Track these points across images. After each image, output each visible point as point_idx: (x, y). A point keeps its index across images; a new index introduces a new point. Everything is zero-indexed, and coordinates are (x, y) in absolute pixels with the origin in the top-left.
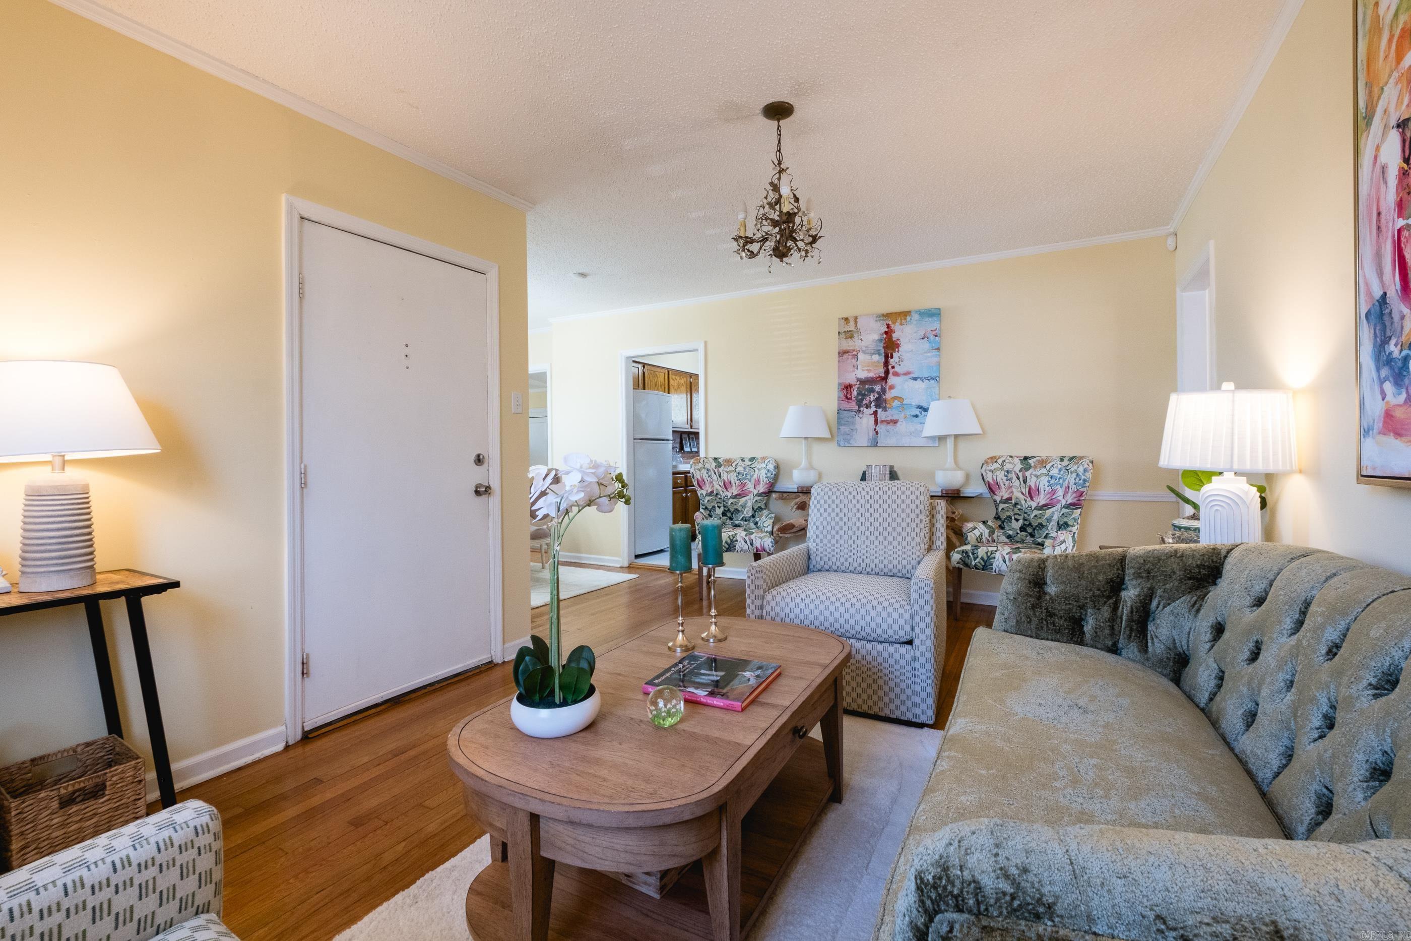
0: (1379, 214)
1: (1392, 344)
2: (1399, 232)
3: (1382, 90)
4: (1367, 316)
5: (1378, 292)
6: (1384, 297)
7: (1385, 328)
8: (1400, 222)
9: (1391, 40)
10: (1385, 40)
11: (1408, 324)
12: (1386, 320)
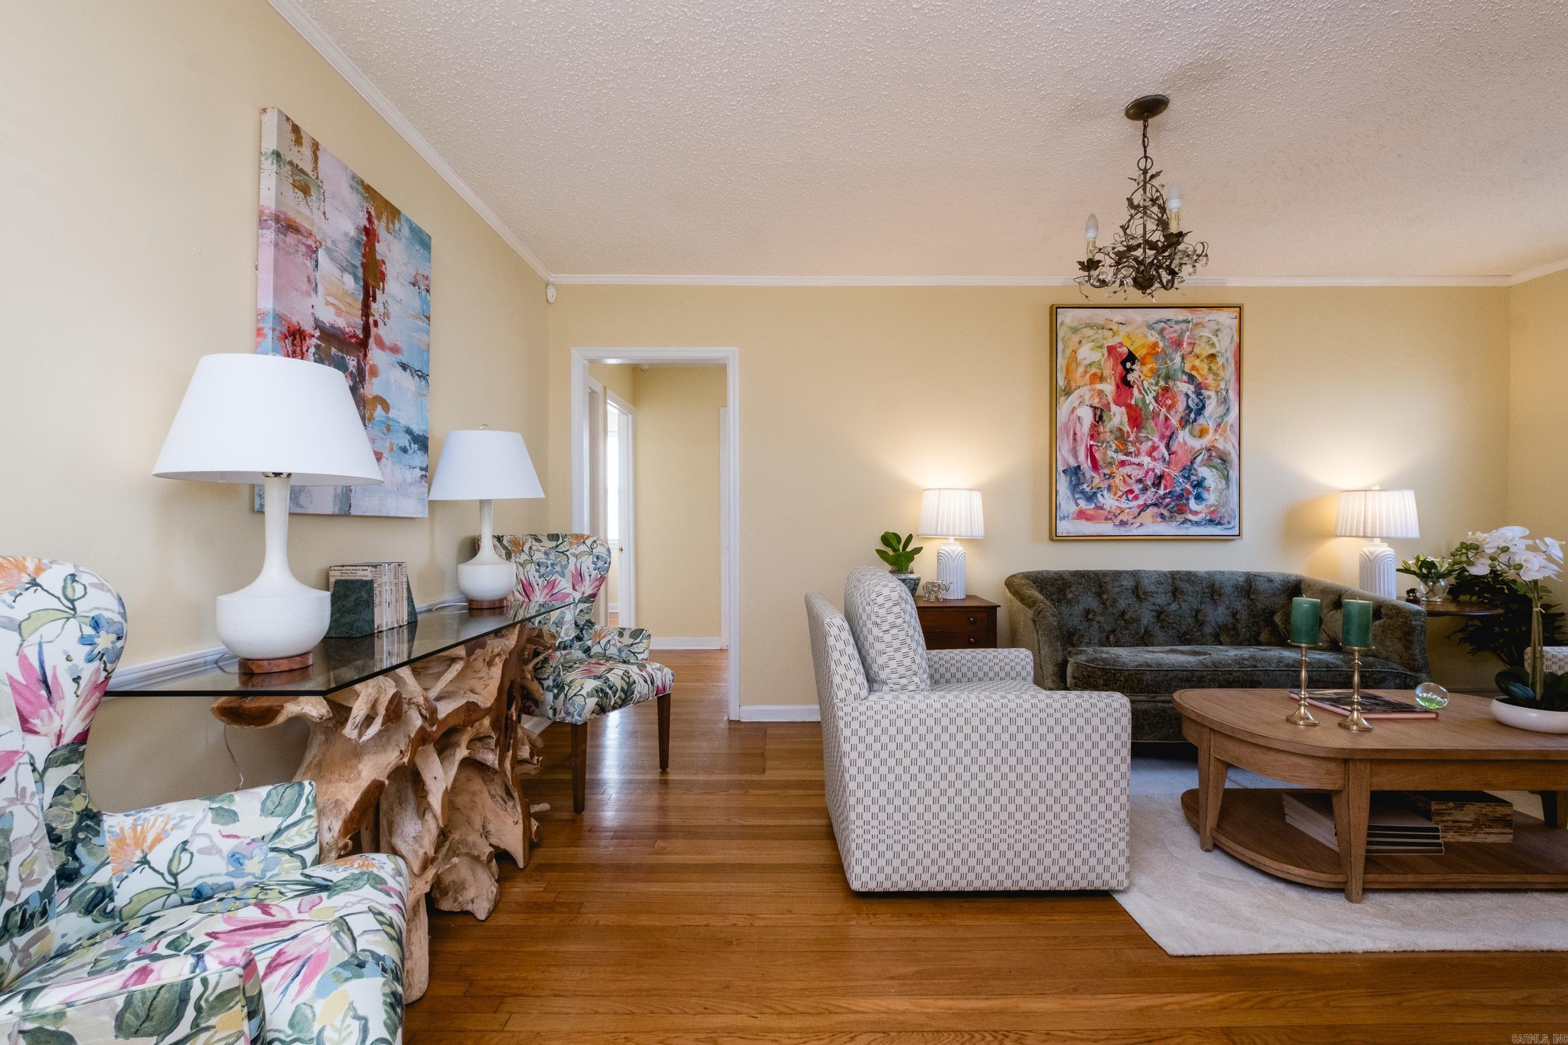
0: (1075, 434)
1: (1085, 486)
2: (1091, 446)
3: (1079, 387)
4: (1064, 471)
5: (1073, 463)
6: (1079, 467)
7: (1079, 479)
8: (1092, 443)
9: (1086, 372)
10: (1081, 369)
11: (1097, 480)
12: (1080, 476)
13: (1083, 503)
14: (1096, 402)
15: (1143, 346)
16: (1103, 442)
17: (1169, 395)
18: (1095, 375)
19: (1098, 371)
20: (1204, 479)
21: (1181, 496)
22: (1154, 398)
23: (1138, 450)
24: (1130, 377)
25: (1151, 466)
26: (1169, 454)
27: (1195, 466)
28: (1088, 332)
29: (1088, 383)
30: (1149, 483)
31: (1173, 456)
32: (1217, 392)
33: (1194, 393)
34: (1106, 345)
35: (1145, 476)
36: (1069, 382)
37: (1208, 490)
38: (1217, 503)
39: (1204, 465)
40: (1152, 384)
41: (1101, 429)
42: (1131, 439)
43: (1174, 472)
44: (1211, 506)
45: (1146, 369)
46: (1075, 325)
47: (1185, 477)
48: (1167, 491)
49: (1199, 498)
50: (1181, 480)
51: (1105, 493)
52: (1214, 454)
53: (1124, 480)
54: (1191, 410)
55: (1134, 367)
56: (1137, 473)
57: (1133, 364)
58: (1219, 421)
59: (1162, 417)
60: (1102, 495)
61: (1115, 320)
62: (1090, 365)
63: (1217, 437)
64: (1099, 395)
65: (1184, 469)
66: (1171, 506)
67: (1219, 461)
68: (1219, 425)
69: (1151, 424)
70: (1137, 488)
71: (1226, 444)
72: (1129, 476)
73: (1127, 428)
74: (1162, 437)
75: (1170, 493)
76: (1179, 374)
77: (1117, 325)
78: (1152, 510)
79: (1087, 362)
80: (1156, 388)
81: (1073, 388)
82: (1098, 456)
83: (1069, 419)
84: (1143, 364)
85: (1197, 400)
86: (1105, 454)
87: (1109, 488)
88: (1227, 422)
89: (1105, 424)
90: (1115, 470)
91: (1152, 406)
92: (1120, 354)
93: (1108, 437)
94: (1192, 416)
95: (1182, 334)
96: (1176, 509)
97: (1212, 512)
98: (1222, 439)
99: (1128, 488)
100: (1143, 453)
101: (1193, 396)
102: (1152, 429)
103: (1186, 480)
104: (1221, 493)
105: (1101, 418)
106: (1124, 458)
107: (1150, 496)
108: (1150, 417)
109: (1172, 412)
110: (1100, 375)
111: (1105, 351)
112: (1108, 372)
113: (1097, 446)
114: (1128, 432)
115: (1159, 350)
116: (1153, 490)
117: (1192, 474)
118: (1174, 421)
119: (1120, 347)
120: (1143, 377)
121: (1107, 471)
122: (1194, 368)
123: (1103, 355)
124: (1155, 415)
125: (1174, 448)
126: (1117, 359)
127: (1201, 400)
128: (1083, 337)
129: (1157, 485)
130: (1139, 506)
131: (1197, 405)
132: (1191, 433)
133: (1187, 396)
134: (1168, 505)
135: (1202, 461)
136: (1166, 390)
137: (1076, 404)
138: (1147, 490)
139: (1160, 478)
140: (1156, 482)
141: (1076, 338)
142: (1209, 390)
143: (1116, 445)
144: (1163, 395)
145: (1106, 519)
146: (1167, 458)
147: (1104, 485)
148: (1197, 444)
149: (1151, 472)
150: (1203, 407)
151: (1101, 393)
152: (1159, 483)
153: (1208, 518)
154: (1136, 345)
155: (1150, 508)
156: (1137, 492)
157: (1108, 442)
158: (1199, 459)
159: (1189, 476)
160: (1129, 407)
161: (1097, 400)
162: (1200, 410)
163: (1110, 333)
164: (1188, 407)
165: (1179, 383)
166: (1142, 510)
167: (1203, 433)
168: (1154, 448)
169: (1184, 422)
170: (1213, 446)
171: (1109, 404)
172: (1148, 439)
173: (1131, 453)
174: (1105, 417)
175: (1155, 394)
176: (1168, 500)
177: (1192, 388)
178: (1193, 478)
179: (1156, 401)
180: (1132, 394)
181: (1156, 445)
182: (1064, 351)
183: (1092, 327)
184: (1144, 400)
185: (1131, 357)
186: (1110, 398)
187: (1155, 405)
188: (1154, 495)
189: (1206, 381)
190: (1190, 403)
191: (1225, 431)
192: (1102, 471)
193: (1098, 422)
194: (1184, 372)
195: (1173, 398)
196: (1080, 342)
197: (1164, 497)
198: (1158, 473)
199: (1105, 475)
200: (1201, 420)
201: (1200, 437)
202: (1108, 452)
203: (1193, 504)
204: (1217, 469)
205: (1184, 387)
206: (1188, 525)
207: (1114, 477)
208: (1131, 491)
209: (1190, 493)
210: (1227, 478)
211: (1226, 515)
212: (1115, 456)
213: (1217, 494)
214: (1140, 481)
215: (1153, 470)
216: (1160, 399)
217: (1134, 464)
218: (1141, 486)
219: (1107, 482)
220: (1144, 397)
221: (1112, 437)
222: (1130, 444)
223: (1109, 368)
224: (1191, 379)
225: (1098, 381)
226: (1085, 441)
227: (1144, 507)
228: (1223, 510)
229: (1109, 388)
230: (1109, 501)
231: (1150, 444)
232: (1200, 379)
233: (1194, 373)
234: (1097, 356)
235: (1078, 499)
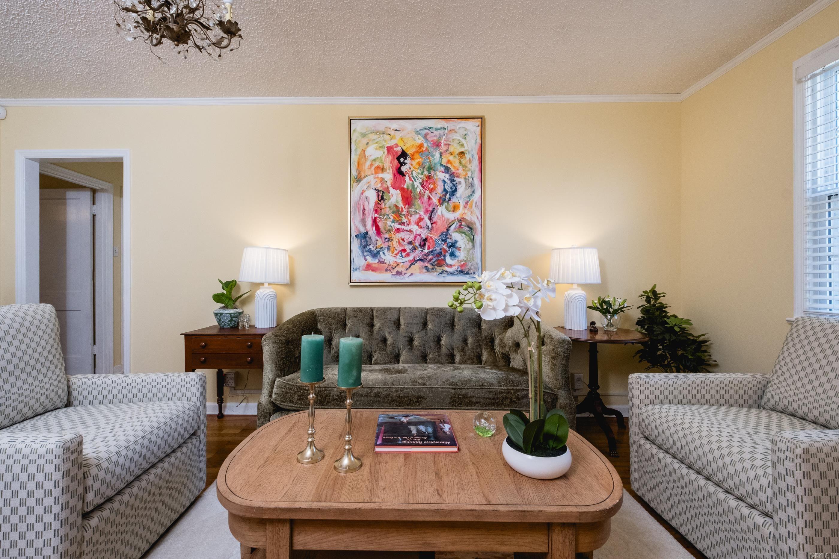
0: (364, 209)
1: (371, 247)
2: (376, 218)
3: (367, 176)
4: (356, 236)
5: (363, 230)
6: (367, 233)
7: (367, 241)
8: (376, 215)
9: (371, 165)
10: (368, 163)
11: (380, 243)
12: (368, 239)
13: (370, 259)
14: (379, 186)
15: (412, 146)
16: (384, 215)
17: (431, 181)
18: (378, 167)
19: (380, 164)
20: (456, 241)
21: (439, 254)
22: (420, 183)
23: (409, 220)
24: (403, 169)
25: (418, 232)
26: (432, 224)
27: (450, 232)
28: (373, 136)
29: (373, 173)
30: (417, 244)
31: (433, 225)
32: (466, 179)
33: (449, 179)
34: (386, 146)
35: (414, 240)
36: (359, 173)
37: (459, 249)
38: (465, 259)
39: (457, 232)
40: (419, 174)
41: (383, 206)
42: (404, 213)
43: (435, 236)
44: (461, 261)
45: (415, 163)
46: (363, 131)
47: (443, 240)
48: (430, 250)
49: (452, 255)
50: (440, 243)
51: (386, 251)
52: (463, 223)
53: (399, 242)
54: (447, 192)
55: (406, 161)
56: (409, 237)
57: (405, 159)
58: (467, 200)
59: (426, 197)
60: (383, 253)
61: (392, 128)
62: (375, 160)
63: (466, 211)
64: (381, 181)
65: (442, 234)
66: (433, 261)
67: (468, 229)
68: (467, 203)
69: (418, 202)
70: (408, 248)
71: (473, 217)
72: (403, 240)
73: (401, 205)
74: (426, 211)
75: (432, 251)
76: (438, 166)
77: (393, 131)
78: (419, 264)
79: (373, 158)
80: (422, 176)
81: (363, 176)
82: (380, 225)
83: (360, 198)
84: (413, 159)
85: (451, 185)
86: (386, 223)
87: (389, 248)
88: (473, 201)
89: (386, 202)
90: (392, 235)
91: (419, 189)
92: (396, 152)
93: (388, 211)
94: (448, 196)
95: (440, 138)
96: (436, 263)
97: (462, 266)
98: (470, 213)
99: (402, 248)
100: (413, 223)
101: (448, 182)
102: (419, 205)
103: (443, 243)
104: (468, 252)
105: (382, 198)
106: (399, 226)
107: (418, 254)
108: (417, 197)
109: (434, 193)
110: (382, 167)
111: (385, 150)
112: (387, 165)
113: (380, 218)
114: (402, 208)
115: (424, 149)
116: (420, 249)
117: (448, 238)
118: (435, 200)
119: (396, 147)
120: (412, 169)
121: (387, 236)
122: (449, 162)
123: (384, 153)
124: (421, 196)
125: (434, 219)
126: (394, 156)
127: (454, 185)
128: (369, 140)
129: (422, 245)
130: (410, 261)
131: (451, 188)
132: (447, 208)
133: (444, 182)
134: (431, 260)
135: (455, 229)
136: (429, 177)
137: (365, 188)
138: (415, 249)
139: (425, 240)
140: (422, 244)
141: (365, 141)
142: (460, 178)
143: (394, 217)
144: (427, 181)
145: (387, 270)
146: (430, 226)
147: (385, 246)
148: (451, 216)
149: (418, 237)
150: (456, 190)
151: (382, 180)
152: (425, 244)
153: (459, 269)
154: (407, 146)
155: (418, 262)
156: (408, 251)
157: (388, 215)
158: (453, 227)
159: (445, 239)
160: (402, 190)
161: (380, 185)
162: (454, 192)
163: (389, 137)
164: (445, 190)
165: (438, 173)
166: (412, 264)
167: (455, 208)
168: (421, 219)
169: (442, 201)
170: (463, 218)
171: (388, 188)
172: (416, 213)
173: (404, 223)
174: (385, 197)
175: (421, 180)
176: (430, 257)
177: (447, 176)
178: (449, 241)
179: (422, 186)
180: (405, 181)
181: (422, 217)
182: (356, 150)
183: (376, 133)
184: (413, 185)
185: (404, 154)
186: (389, 184)
187: (421, 188)
188: (421, 253)
189: (457, 171)
190: (446, 187)
191: (471, 207)
192: (383, 236)
193: (380, 201)
194: (441, 165)
195: (434, 183)
196: (368, 143)
197: (428, 255)
198: (424, 237)
199: (385, 239)
200: (454, 199)
201: (454, 211)
202: (388, 222)
203: (448, 260)
204: (466, 234)
205: (441, 176)
206: (445, 275)
207: (392, 240)
208: (404, 250)
209: (446, 251)
210: (473, 241)
211: (472, 268)
212: (392, 225)
213: (466, 252)
214: (410, 243)
215: (420, 235)
216: (425, 184)
217: (406, 231)
218: (411, 247)
219: (387, 244)
220: (413, 183)
221: (391, 212)
222: (403, 217)
223: (389, 163)
224: (447, 169)
225: (380, 171)
226: (371, 215)
227: (414, 262)
228: (470, 264)
229: (388, 176)
230: (388, 257)
231: (417, 216)
232: (453, 170)
233: (449, 165)
234: (381, 154)
235: (367, 256)
